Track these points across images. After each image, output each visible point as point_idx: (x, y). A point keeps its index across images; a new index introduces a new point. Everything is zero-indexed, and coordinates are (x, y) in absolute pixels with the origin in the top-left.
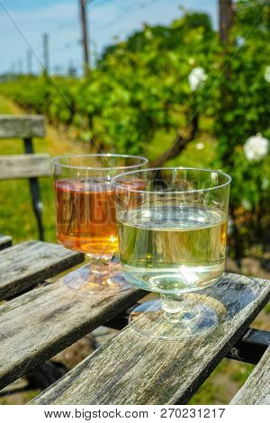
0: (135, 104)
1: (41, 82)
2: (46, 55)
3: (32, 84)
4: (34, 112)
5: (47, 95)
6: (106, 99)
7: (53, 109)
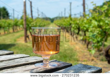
0: (100, 26)
1: (68, 19)
2: (71, 10)
3: (66, 20)
4: (66, 30)
5: (70, 24)
6: (90, 25)
7: (72, 29)
